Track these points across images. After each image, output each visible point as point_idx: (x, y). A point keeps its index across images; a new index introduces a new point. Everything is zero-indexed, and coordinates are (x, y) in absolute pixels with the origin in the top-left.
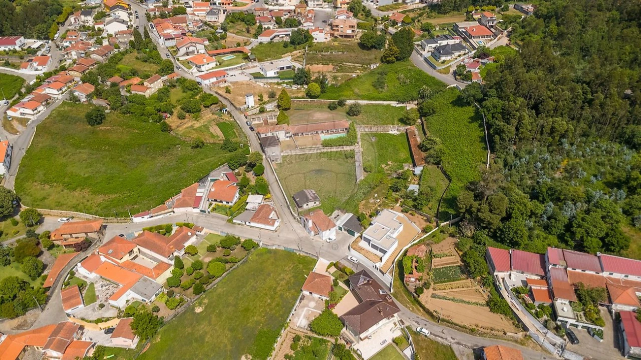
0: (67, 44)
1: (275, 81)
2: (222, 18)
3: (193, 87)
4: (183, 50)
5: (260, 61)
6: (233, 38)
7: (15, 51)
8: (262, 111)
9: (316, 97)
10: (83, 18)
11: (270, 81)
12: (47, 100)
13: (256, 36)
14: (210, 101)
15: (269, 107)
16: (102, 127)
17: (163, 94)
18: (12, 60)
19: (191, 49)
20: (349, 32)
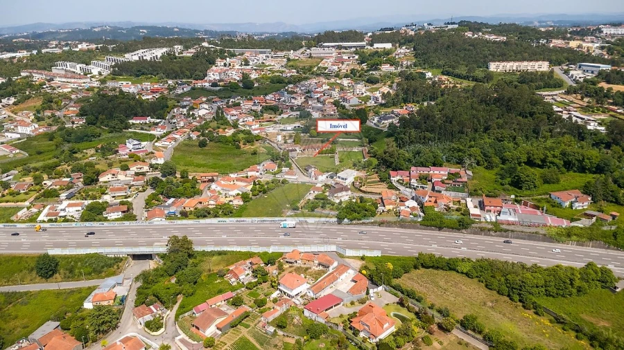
0: (175, 121)
1: (292, 132)
2: (259, 108)
3: (249, 133)
4: (241, 120)
5: (283, 124)
6: (266, 116)
7: (146, 123)
8: (285, 142)
9: (314, 137)
10: (181, 109)
11: (289, 132)
12: (175, 140)
13: (280, 115)
14: (258, 138)
15: (289, 141)
16: (206, 148)
17: (234, 135)
18: (145, 128)
19: (246, 119)
20: (332, 113)
